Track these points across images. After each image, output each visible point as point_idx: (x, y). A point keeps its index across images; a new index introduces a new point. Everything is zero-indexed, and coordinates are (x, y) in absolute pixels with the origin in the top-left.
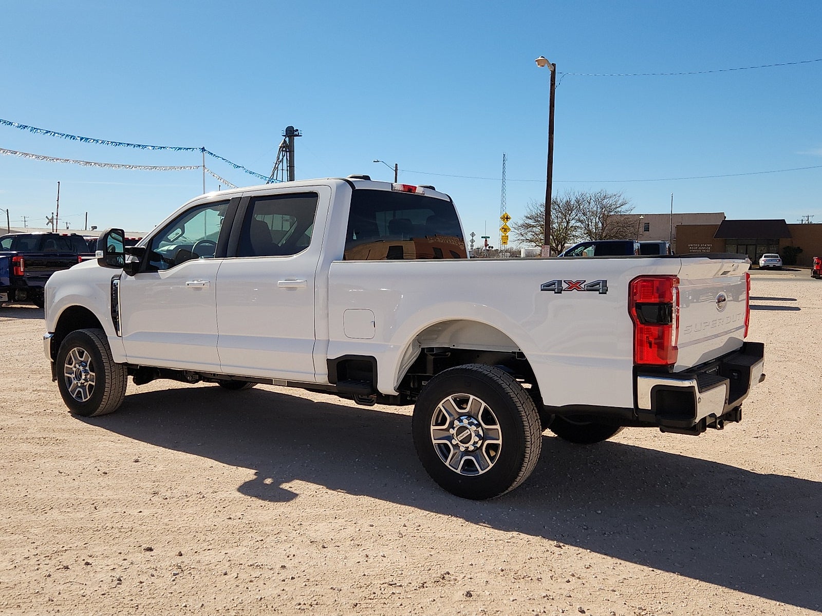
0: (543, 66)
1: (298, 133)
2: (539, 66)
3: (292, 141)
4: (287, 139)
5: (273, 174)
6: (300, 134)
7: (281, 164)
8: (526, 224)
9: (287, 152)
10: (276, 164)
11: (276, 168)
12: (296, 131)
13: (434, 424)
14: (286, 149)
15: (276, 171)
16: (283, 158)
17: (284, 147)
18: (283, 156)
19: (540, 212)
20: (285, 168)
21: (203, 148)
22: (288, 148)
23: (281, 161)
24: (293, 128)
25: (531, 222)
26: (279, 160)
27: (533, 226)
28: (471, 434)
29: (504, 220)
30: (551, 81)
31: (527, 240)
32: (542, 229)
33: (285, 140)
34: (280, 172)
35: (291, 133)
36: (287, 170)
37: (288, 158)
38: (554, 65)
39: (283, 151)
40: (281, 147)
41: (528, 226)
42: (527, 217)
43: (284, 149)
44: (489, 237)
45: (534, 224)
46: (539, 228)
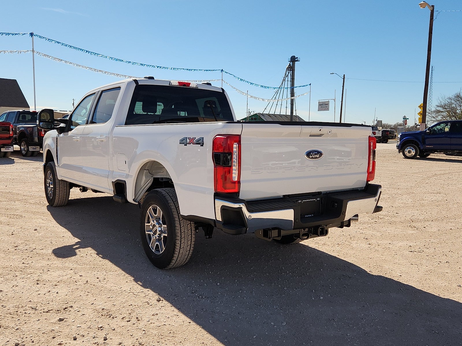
0: (424, 7)
1: (298, 59)
2: (421, 8)
3: (294, 64)
4: (291, 63)
5: (282, 84)
6: (298, 60)
7: (287, 77)
8: (437, 110)
9: (290, 70)
10: (284, 77)
11: (284, 80)
12: (296, 58)
13: (147, 222)
14: (290, 69)
15: (284, 81)
16: (288, 74)
17: (289, 68)
18: (289, 73)
19: (447, 102)
20: (289, 80)
21: (222, 70)
22: (291, 68)
23: (287, 76)
24: (295, 57)
25: (441, 109)
26: (286, 76)
27: (442, 112)
28: (157, 229)
29: (421, 108)
30: (431, 17)
31: (437, 120)
32: (448, 114)
33: (290, 64)
34: (286, 82)
35: (294, 59)
36: (291, 81)
37: (291, 74)
38: (433, 6)
39: (288, 70)
40: (287, 68)
41: (439, 112)
42: (438, 106)
43: (289, 69)
44: (408, 119)
45: (443, 110)
46: (446, 113)
